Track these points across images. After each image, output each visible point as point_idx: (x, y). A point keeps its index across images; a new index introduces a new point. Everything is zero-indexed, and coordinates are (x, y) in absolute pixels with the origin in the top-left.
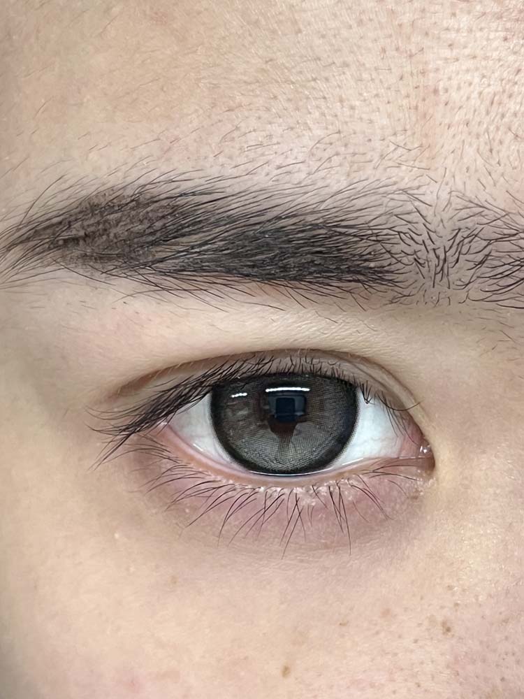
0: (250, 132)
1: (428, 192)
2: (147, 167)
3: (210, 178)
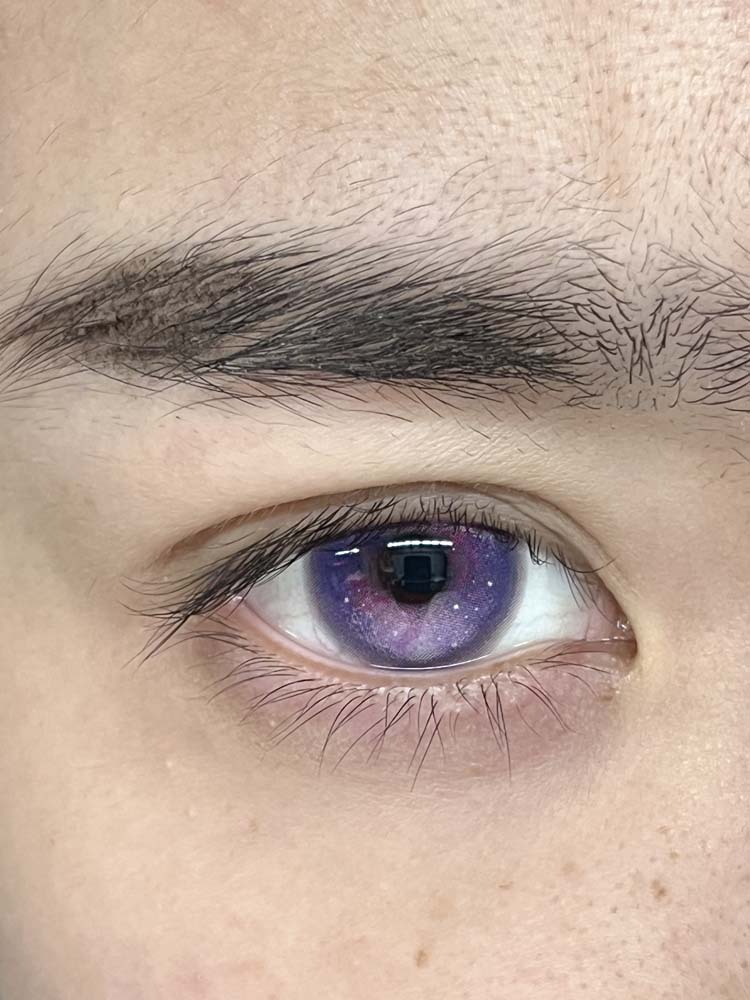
0: (355, 161)
1: (618, 245)
2: (205, 218)
3: (297, 231)
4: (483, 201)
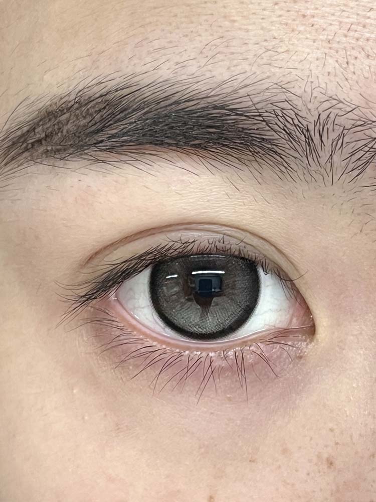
0: (156, 40)
1: (297, 87)
3: (127, 76)
4: (220, 58)
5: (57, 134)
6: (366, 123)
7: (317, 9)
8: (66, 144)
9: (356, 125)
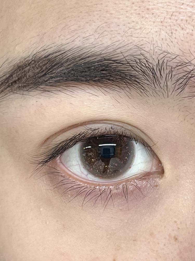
0: (72, 26)
1: (146, 47)
3: (58, 45)
4: (106, 34)
5: (24, 77)
6: (183, 64)
7: (154, 5)
8: (29, 82)
9: (178, 65)
